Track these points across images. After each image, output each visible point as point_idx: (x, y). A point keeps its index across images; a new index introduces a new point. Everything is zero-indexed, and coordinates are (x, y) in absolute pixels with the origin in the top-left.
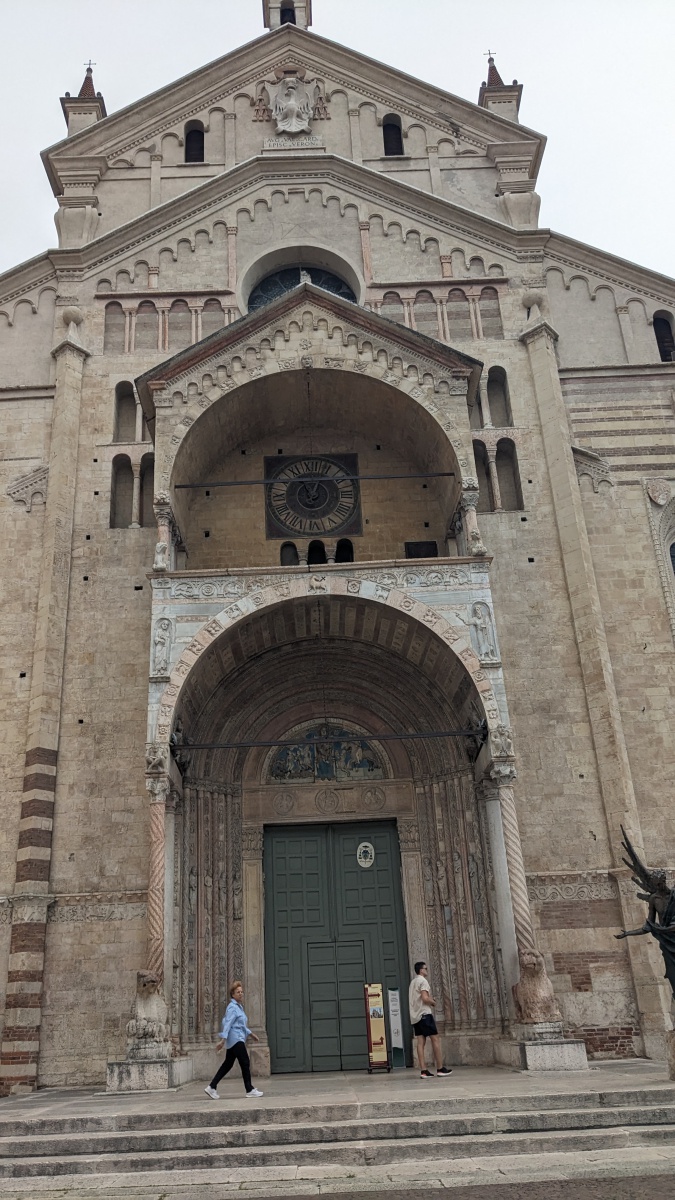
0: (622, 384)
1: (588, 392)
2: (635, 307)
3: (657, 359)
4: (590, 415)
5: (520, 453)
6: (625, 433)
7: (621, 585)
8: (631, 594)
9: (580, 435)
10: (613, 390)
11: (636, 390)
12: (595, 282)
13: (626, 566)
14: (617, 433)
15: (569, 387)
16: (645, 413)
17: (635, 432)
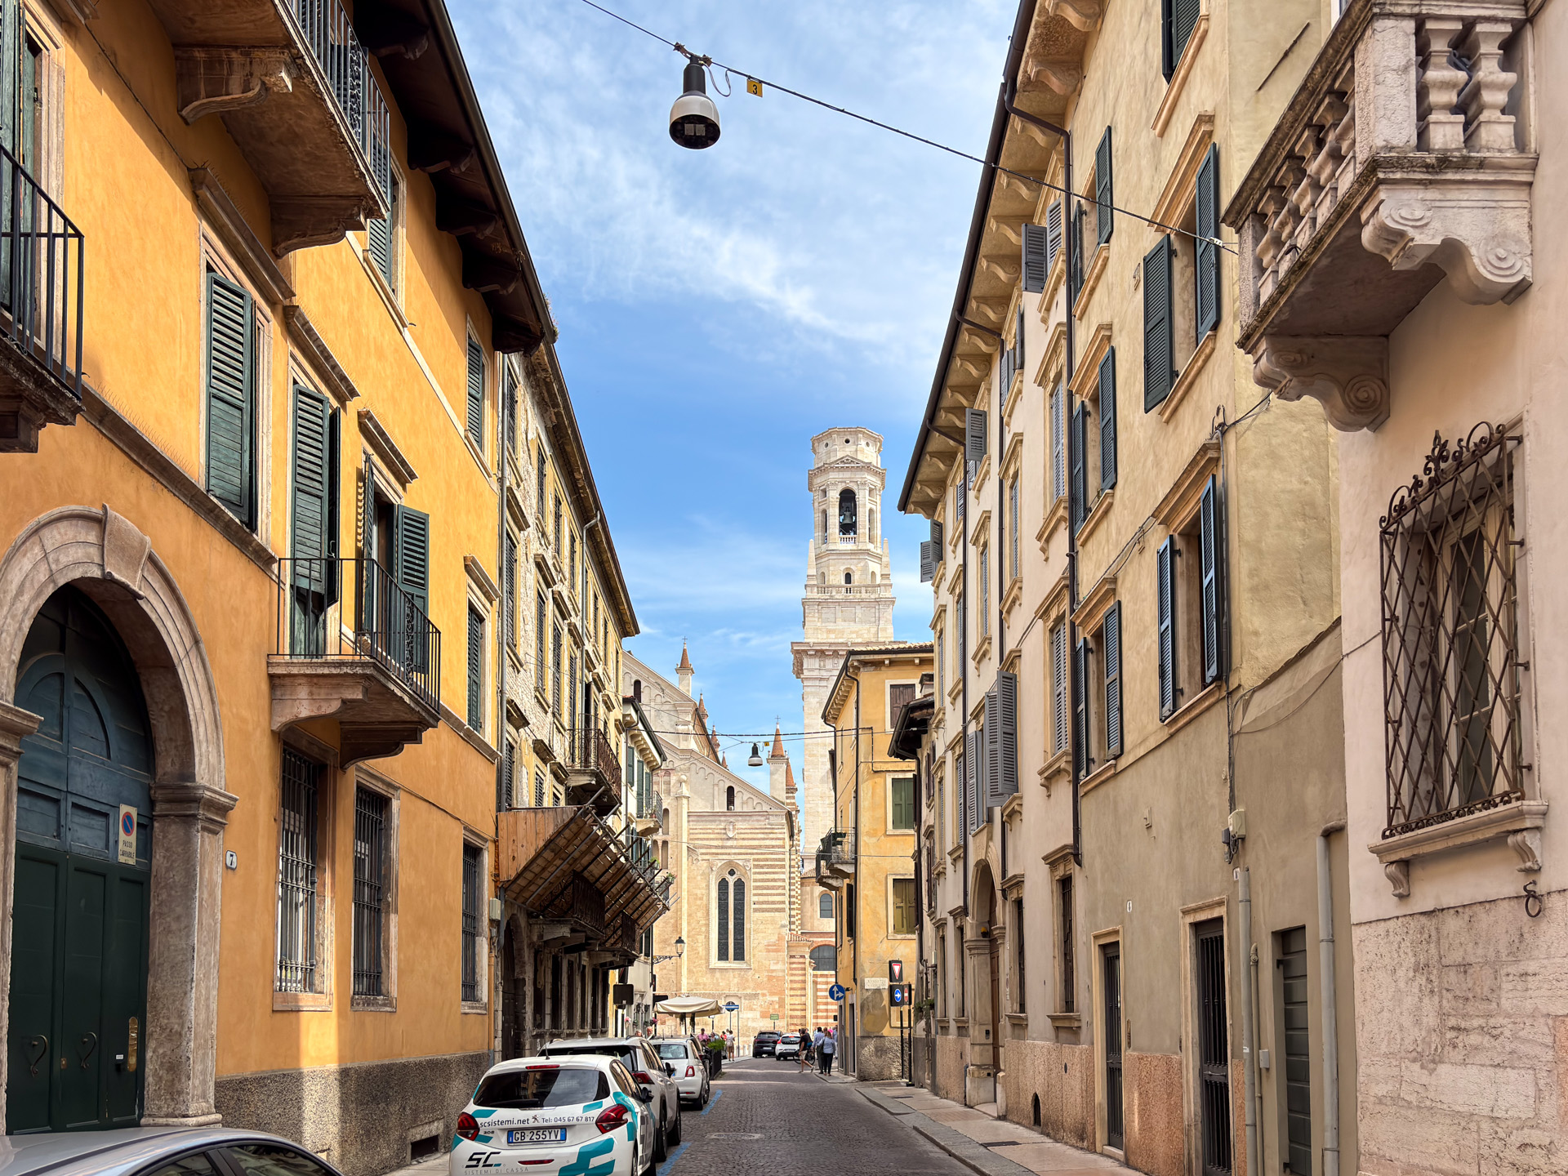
0: (710, 818)
1: (698, 821)
2: (721, 783)
3: (726, 810)
4: (696, 831)
5: (669, 846)
6: (707, 839)
7: (696, 899)
8: (699, 902)
9: (691, 839)
10: (706, 821)
11: (715, 821)
12: (708, 771)
13: (699, 892)
14: (704, 839)
15: (691, 819)
16: (716, 831)
17: (712, 839)
